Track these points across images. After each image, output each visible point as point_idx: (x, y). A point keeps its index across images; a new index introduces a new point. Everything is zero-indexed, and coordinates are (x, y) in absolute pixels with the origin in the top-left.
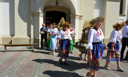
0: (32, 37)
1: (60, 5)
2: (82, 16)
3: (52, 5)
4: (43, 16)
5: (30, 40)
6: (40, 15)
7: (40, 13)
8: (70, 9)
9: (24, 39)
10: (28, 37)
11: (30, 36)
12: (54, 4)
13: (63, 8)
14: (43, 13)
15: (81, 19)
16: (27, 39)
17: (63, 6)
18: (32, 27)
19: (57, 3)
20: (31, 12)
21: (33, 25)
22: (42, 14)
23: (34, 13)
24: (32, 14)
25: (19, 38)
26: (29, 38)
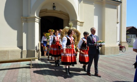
0: (25, 48)
1: (58, 9)
2: (83, 23)
3: (48, 9)
4: (38, 22)
5: (22, 53)
6: (36, 21)
7: (35, 17)
8: (68, 14)
9: (13, 51)
10: (18, 49)
11: (21, 47)
12: (50, 8)
13: (61, 13)
14: (39, 18)
15: (82, 26)
16: (18, 51)
17: (60, 11)
18: (24, 35)
19: (54, 7)
20: (22, 16)
21: (25, 33)
22: (38, 20)
23: (27, 17)
24: (25, 19)
25: (7, 51)
26: (20, 50)
